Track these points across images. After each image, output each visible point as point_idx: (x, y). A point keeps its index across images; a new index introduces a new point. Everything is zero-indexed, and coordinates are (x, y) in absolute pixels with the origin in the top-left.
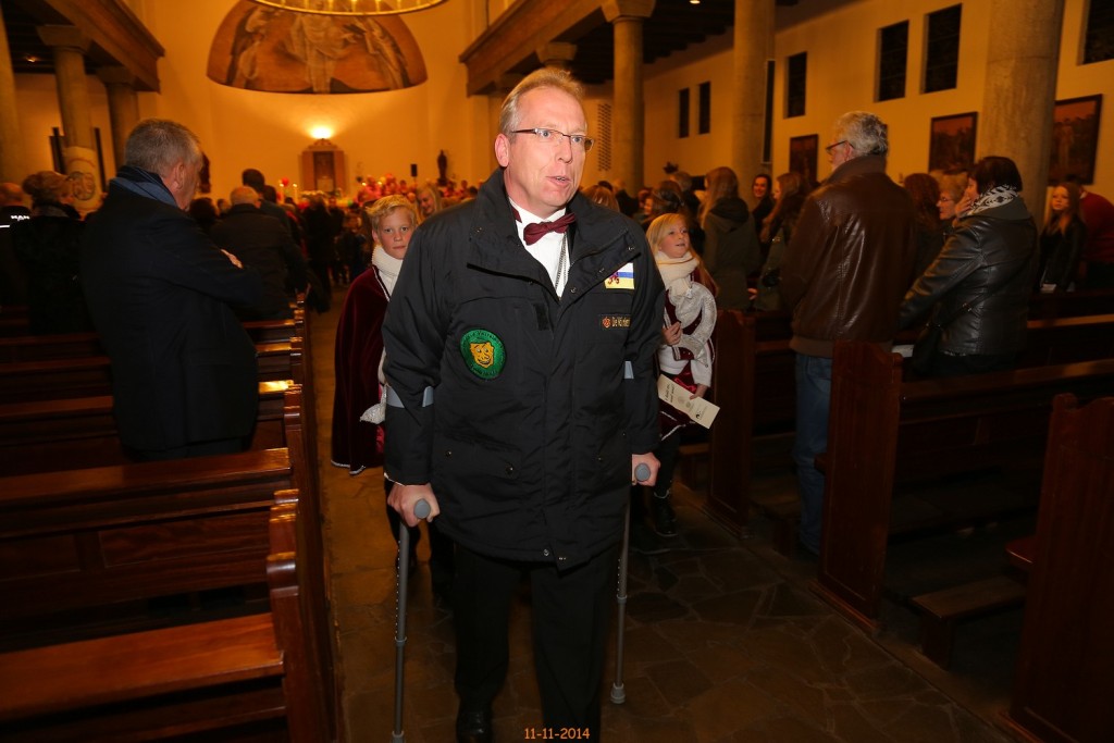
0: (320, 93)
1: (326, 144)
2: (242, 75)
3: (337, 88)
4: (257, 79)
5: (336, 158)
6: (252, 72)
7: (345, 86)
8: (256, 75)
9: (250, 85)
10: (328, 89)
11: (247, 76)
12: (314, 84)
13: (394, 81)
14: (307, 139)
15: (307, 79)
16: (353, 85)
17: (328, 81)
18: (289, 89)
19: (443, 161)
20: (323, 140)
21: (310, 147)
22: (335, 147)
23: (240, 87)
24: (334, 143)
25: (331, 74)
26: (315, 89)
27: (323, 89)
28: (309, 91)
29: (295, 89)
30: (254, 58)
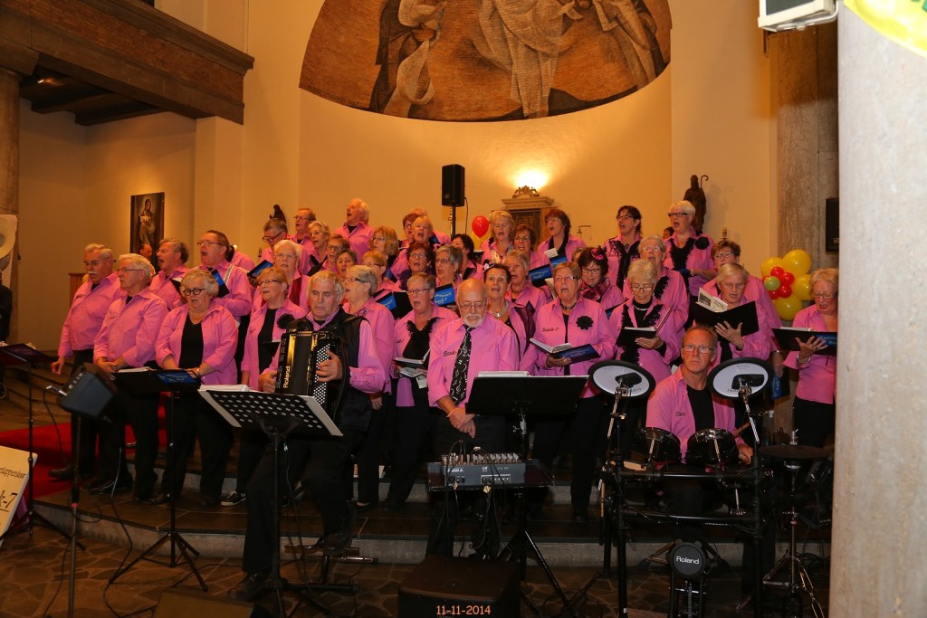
0: (533, 116)
2: (404, 97)
3: (560, 104)
4: (431, 102)
6: (422, 92)
7: (571, 99)
8: (428, 96)
9: (416, 112)
10: (547, 109)
11: (411, 97)
12: (525, 103)
15: (513, 96)
16: (584, 96)
17: (546, 95)
18: (487, 115)
22: (545, 200)
23: (398, 114)
25: (549, 83)
26: (526, 112)
27: (538, 109)
28: (517, 115)
29: (495, 115)
30: (424, 70)
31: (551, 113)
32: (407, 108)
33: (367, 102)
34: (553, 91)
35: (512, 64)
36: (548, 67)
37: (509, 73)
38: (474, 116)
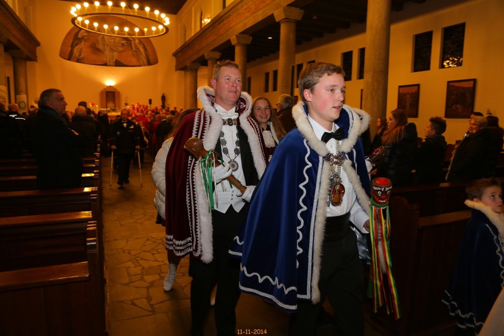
0: (110, 66)
1: (112, 88)
2: (75, 56)
3: (118, 64)
4: (82, 58)
5: (116, 94)
6: (80, 55)
7: (122, 63)
8: (81, 56)
9: (78, 61)
10: (114, 64)
11: (77, 57)
12: (108, 62)
13: (143, 62)
14: (103, 85)
15: (104, 59)
16: (126, 63)
17: (114, 61)
18: (97, 63)
19: (163, 98)
20: (110, 86)
21: (105, 89)
22: (116, 89)
23: (74, 61)
24: (115, 88)
25: (115, 58)
26: (108, 64)
27: (112, 64)
28: (105, 65)
29: (99, 64)
30: (81, 49)
31: (116, 66)
32: (76, 59)
33: (67, 58)
34: (116, 60)
35: (105, 51)
36: (115, 54)
37: (104, 53)
38: (93, 63)
